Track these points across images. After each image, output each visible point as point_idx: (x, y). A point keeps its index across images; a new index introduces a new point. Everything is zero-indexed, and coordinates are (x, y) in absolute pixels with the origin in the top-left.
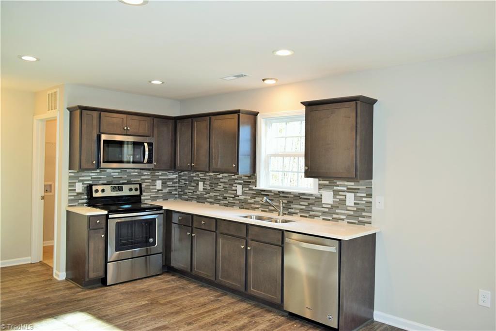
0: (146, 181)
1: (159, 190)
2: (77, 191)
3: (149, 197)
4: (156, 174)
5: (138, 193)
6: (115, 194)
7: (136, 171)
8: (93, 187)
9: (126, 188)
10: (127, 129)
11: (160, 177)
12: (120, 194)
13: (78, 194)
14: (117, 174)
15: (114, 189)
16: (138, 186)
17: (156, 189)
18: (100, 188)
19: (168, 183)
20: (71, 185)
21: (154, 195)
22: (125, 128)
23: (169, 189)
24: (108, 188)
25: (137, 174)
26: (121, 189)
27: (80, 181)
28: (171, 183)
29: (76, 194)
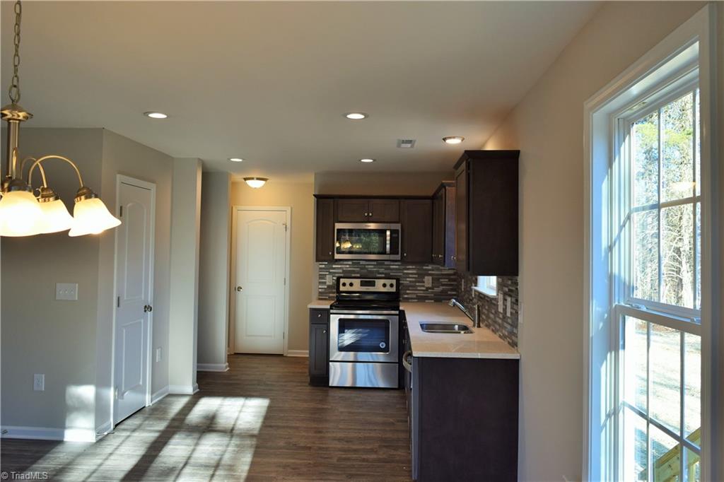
0: (410, 276)
1: (428, 289)
2: (328, 283)
3: (415, 296)
4: (425, 268)
5: (394, 290)
6: (364, 289)
7: (396, 263)
8: (341, 280)
9: (379, 283)
10: (368, 214)
11: (430, 272)
12: (371, 289)
13: (329, 286)
14: (372, 267)
15: (363, 284)
16: (394, 282)
17: (423, 286)
18: (347, 281)
19: (441, 280)
20: (322, 277)
21: (421, 294)
22: (366, 214)
23: (444, 287)
24: (357, 282)
25: (397, 267)
26: (373, 284)
27: (330, 273)
28: (447, 280)
29: (326, 287)
